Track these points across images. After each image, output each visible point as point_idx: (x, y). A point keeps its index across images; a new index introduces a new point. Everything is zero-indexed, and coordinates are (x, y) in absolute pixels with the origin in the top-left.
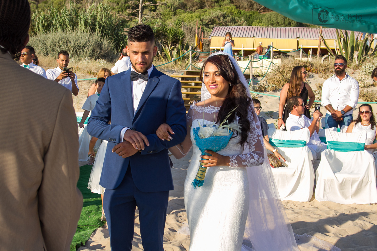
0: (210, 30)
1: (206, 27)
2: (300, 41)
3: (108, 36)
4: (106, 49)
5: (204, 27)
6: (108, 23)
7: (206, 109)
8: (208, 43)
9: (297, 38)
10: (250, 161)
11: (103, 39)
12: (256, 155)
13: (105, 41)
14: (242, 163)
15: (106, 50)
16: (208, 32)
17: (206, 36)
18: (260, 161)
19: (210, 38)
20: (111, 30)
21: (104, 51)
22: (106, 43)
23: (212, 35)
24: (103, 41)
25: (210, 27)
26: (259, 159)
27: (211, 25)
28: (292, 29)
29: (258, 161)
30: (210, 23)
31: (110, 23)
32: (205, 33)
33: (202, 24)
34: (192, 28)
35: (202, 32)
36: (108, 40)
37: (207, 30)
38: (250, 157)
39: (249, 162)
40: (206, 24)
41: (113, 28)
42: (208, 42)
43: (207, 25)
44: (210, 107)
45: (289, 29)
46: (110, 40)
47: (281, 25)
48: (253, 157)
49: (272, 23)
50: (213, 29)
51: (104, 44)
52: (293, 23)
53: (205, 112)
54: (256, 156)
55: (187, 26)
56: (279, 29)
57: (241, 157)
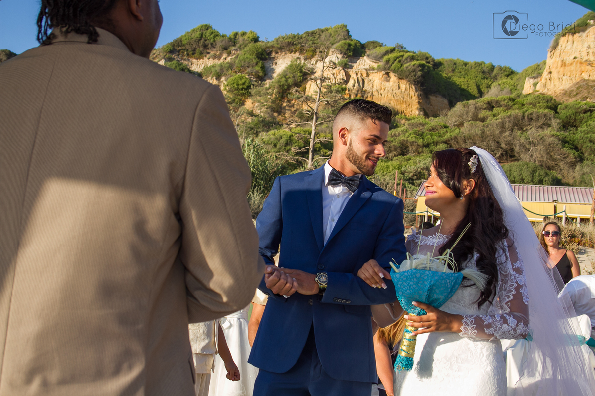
0: (415, 188)
1: (409, 184)
2: (558, 206)
3: (260, 189)
4: (256, 207)
5: (407, 184)
6: (261, 169)
7: (431, 239)
8: (412, 208)
9: (553, 201)
10: (500, 327)
11: (253, 192)
12: (511, 318)
13: (255, 194)
14: (485, 329)
15: (256, 209)
16: (413, 190)
17: (408, 196)
18: (519, 331)
19: (416, 198)
20: (264, 180)
21: (253, 210)
22: (256, 199)
23: (419, 194)
24: (252, 195)
25: (415, 183)
26: (517, 325)
27: (417, 181)
28: (545, 188)
29: (515, 330)
30: (416, 177)
31: (263, 169)
32: (408, 192)
33: (404, 178)
34: (388, 183)
35: (403, 190)
36: (260, 193)
37: (410, 187)
38: (500, 320)
39: (498, 329)
40: (409, 178)
41: (267, 176)
42: (412, 206)
43: (411, 181)
44: (435, 235)
45: (541, 188)
46: (262, 194)
47: (527, 183)
48: (505, 322)
49: (513, 179)
50: (419, 186)
51: (253, 200)
52: (546, 181)
53: (428, 244)
54: (512, 321)
55: (380, 180)
56: (525, 187)
57: (483, 319)
